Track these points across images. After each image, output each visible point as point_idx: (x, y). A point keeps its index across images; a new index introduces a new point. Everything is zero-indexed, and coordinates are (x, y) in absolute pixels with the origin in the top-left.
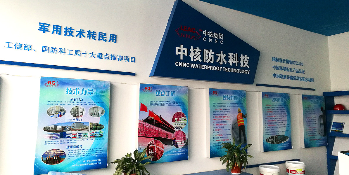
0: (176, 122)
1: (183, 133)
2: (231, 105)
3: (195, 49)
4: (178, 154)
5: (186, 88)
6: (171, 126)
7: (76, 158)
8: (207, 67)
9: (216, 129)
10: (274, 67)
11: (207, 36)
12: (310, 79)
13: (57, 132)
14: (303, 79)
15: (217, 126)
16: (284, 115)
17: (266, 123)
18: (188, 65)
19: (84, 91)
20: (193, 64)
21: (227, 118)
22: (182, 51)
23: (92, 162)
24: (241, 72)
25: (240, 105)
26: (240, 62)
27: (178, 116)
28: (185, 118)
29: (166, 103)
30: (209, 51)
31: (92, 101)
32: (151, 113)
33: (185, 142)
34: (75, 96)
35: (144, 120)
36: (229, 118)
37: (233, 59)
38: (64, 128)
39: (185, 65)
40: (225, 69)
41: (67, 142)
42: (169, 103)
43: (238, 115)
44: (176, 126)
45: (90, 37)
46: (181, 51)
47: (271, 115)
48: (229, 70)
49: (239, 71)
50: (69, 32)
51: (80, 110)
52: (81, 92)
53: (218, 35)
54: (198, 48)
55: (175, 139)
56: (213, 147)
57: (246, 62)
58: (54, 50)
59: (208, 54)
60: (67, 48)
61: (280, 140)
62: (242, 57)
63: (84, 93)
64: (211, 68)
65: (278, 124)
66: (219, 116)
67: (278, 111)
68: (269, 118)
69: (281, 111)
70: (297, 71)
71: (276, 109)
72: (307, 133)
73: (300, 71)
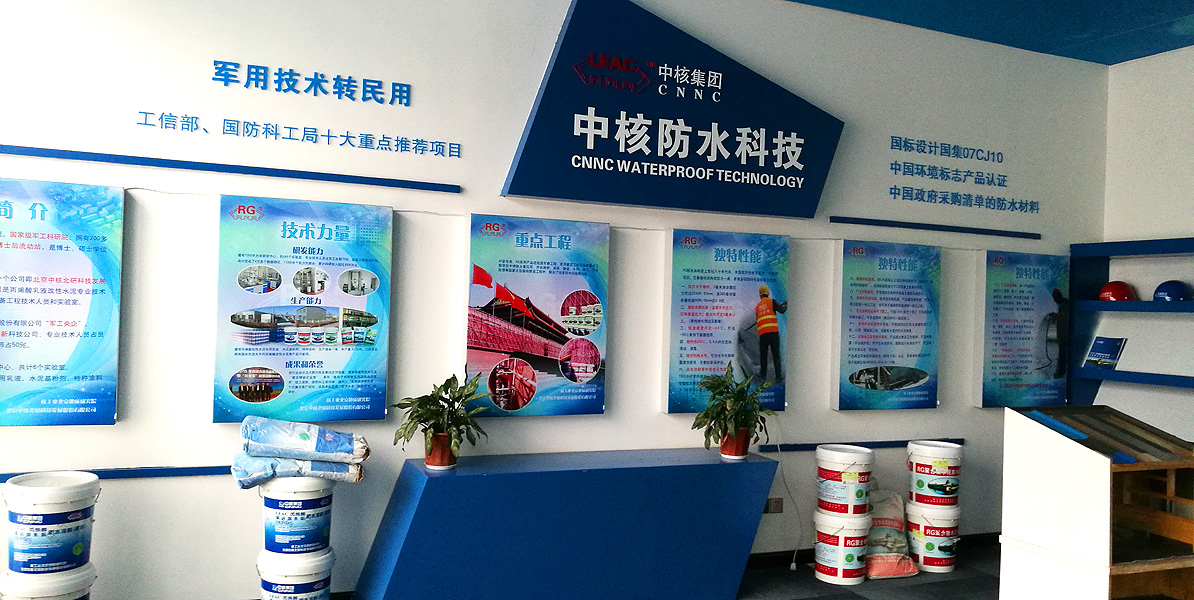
0: (572, 317)
1: (592, 346)
2: (737, 276)
3: (631, 120)
4: (576, 397)
5: (602, 228)
6: (557, 326)
7: (307, 391)
8: (667, 170)
9: (690, 338)
10: (895, 167)
11: (671, 81)
12: (1027, 204)
13: (262, 327)
14: (1000, 204)
15: (692, 332)
16: (914, 309)
17: (850, 330)
18: (610, 165)
19: (327, 232)
20: (624, 162)
21: (724, 311)
22: (591, 125)
23: (348, 404)
24: (775, 181)
25: (769, 277)
26: (775, 152)
27: (578, 300)
28: (598, 306)
29: (543, 266)
30: (676, 123)
31: (348, 256)
32: (502, 292)
33: (595, 369)
34: (302, 242)
35: (483, 309)
36: (729, 312)
37: (750, 144)
38: (280, 319)
39: (602, 164)
40: (723, 173)
41: (286, 352)
42: (552, 268)
43: (759, 305)
44: (571, 326)
45: (340, 94)
46: (589, 125)
47: (872, 308)
48: (737, 177)
49: (770, 180)
50: (288, 81)
51: (317, 278)
52: (317, 235)
53: (706, 77)
54: (641, 116)
55: (569, 359)
56: (678, 386)
57: (793, 153)
58: (251, 129)
59: (673, 133)
60: (282, 121)
61: (898, 380)
62: (779, 140)
63: (326, 235)
64: (681, 171)
65: (894, 334)
66: (699, 304)
67: (897, 296)
68: (865, 315)
69: (908, 297)
70: (979, 179)
71: (891, 290)
72: (995, 365)
73: (990, 178)
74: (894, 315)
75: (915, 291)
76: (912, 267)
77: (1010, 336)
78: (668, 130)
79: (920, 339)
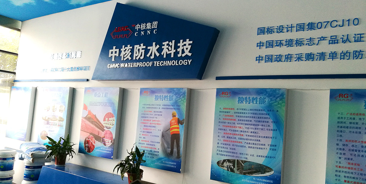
0: (106, 122)
1: (111, 133)
2: (163, 107)
3: (126, 48)
4: (105, 152)
5: (117, 89)
6: (102, 125)
8: (136, 65)
9: (143, 133)
10: (260, 45)
11: (140, 30)
13: (46, 120)
14: (356, 55)
17: (219, 136)
18: (118, 66)
21: (157, 122)
22: (114, 53)
24: (178, 63)
26: (178, 50)
27: (108, 116)
28: (114, 118)
29: (100, 103)
30: (140, 46)
32: (90, 112)
33: (111, 142)
35: (85, 118)
37: (168, 48)
40: (156, 63)
41: (49, 127)
43: (172, 120)
44: (106, 125)
47: (233, 125)
48: (162, 64)
53: (152, 25)
54: (129, 46)
55: (104, 137)
57: (187, 49)
59: (139, 50)
61: (249, 169)
62: (181, 44)
63: (58, 96)
64: (141, 64)
65: (247, 141)
66: (147, 119)
67: (251, 119)
68: (228, 129)
69: (259, 120)
70: (334, 41)
71: (245, 115)
72: (338, 173)
73: (345, 38)
74: (247, 130)
75: (264, 116)
76: (262, 102)
77: (356, 153)
78: (137, 49)
79: (267, 146)
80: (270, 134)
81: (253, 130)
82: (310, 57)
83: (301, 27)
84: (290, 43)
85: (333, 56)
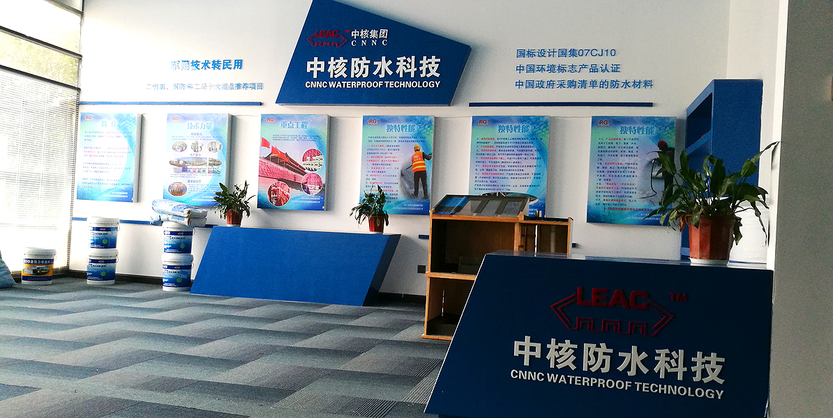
0: (308, 162)
1: (318, 177)
2: (401, 139)
3: (337, 61)
4: (310, 202)
5: (323, 117)
6: (300, 166)
8: (356, 85)
9: (372, 174)
10: (520, 69)
11: (359, 38)
12: (640, 82)
13: (180, 166)
14: (614, 84)
15: (374, 170)
16: (526, 156)
17: (476, 170)
18: (325, 85)
21: (392, 159)
22: (316, 66)
23: (210, 199)
24: (421, 85)
25: (421, 139)
26: (421, 68)
27: (311, 153)
28: (322, 156)
29: (294, 137)
30: (361, 59)
31: (210, 135)
32: (274, 150)
33: (320, 188)
34: (194, 131)
35: (266, 158)
36: (396, 159)
37: (405, 65)
38: (186, 162)
39: (321, 85)
40: (389, 84)
41: (188, 176)
42: (298, 138)
43: (414, 155)
44: (308, 166)
45: (214, 68)
47: (494, 156)
48: (397, 84)
49: (418, 84)
50: (196, 65)
51: (200, 145)
52: (200, 127)
53: (379, 33)
54: (341, 58)
55: (306, 183)
57: (433, 68)
58: (183, 86)
59: (359, 65)
60: (194, 82)
62: (424, 61)
63: (203, 127)
64: (363, 84)
65: (509, 172)
66: (377, 155)
67: (512, 149)
68: (487, 161)
69: (522, 149)
70: (594, 69)
71: (507, 145)
72: (598, 194)
73: (604, 68)
74: (509, 161)
75: (527, 145)
76: (525, 130)
77: (614, 174)
78: (357, 64)
79: (531, 175)
80: (534, 162)
81: (515, 161)
82: (572, 84)
83: (563, 53)
84: (552, 68)
85: (593, 84)
